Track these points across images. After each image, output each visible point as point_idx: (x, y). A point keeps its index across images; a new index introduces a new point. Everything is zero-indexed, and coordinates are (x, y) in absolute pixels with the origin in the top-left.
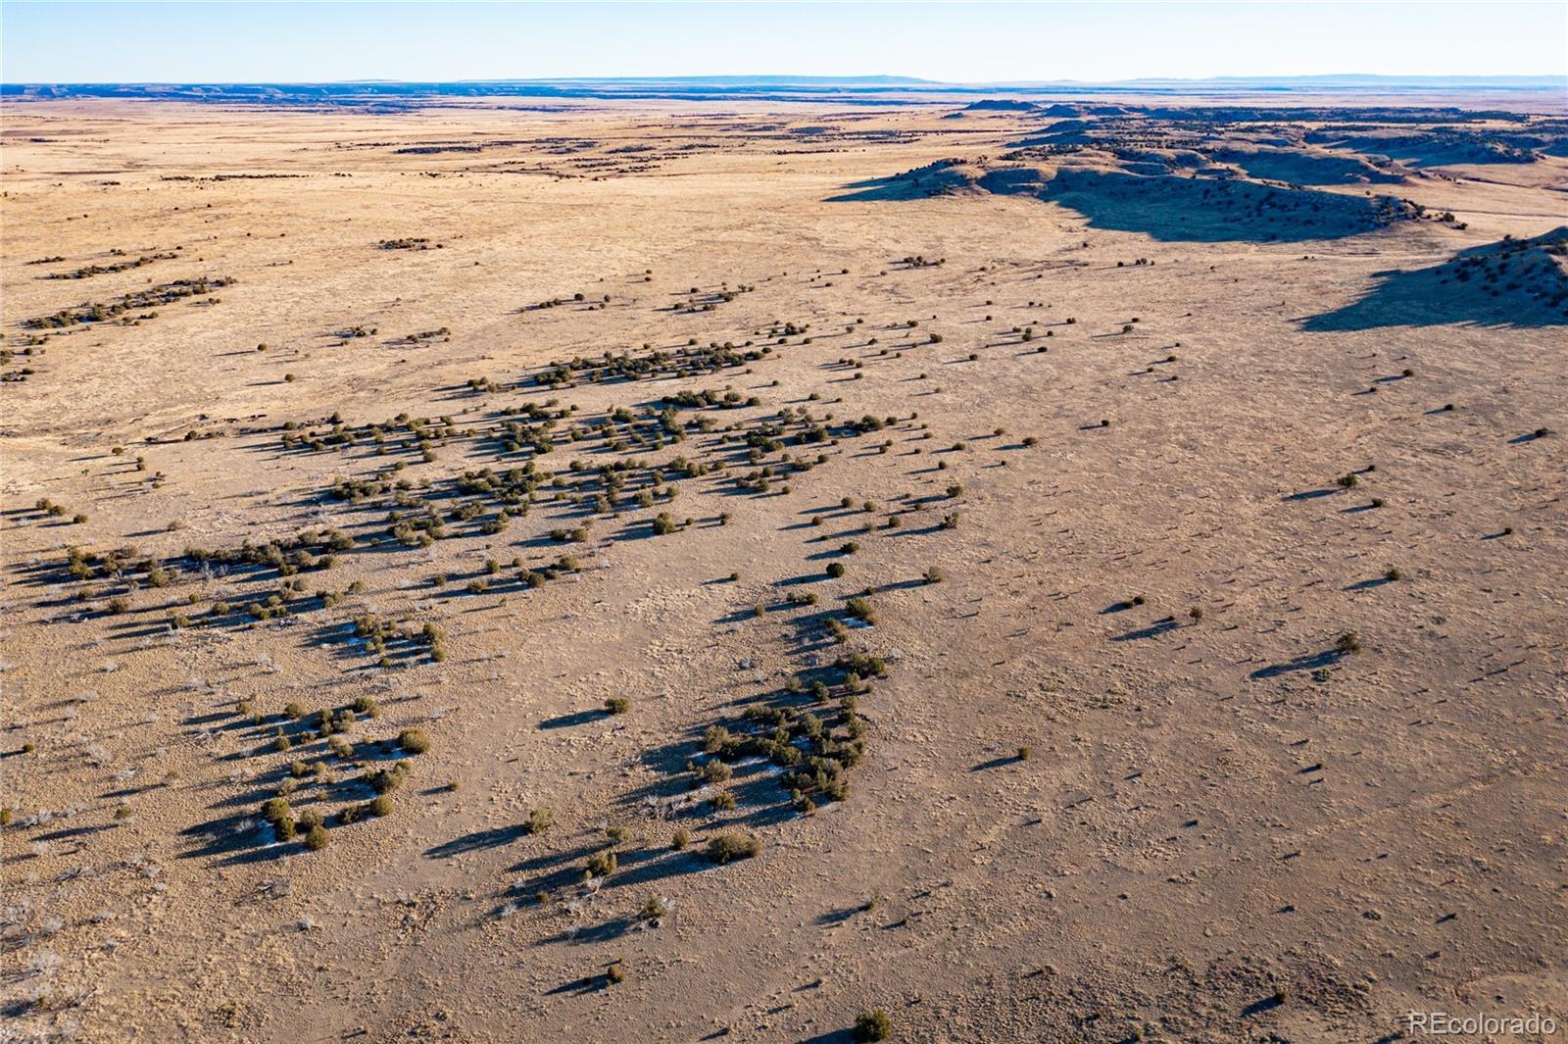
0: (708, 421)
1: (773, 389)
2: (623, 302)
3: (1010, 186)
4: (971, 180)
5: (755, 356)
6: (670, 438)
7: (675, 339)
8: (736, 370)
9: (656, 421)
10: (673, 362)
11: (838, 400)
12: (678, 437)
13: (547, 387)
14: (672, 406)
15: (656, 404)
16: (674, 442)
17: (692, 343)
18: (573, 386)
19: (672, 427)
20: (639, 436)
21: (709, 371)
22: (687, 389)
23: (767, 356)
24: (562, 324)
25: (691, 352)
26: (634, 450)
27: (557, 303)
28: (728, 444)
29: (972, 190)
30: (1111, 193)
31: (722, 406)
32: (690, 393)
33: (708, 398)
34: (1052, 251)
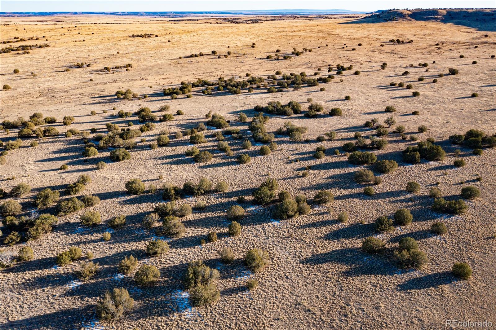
0: (297, 130)
1: (346, 102)
2: (238, 55)
3: (425, 17)
4: (405, 15)
5: (324, 81)
6: (258, 147)
7: (266, 72)
8: (311, 89)
9: (246, 127)
10: (266, 83)
11: (414, 113)
12: (267, 147)
13: (169, 97)
14: (262, 113)
15: (249, 112)
16: (262, 152)
17: (278, 73)
18: (188, 97)
19: (261, 135)
20: (225, 144)
21: (292, 89)
22: (276, 100)
23: (332, 80)
24: (200, 64)
25: (278, 78)
26: (218, 161)
27: (201, 55)
28: (325, 159)
29: (407, 19)
30: (477, 19)
31: (307, 116)
32: (278, 103)
33: (294, 108)
34: (468, 39)
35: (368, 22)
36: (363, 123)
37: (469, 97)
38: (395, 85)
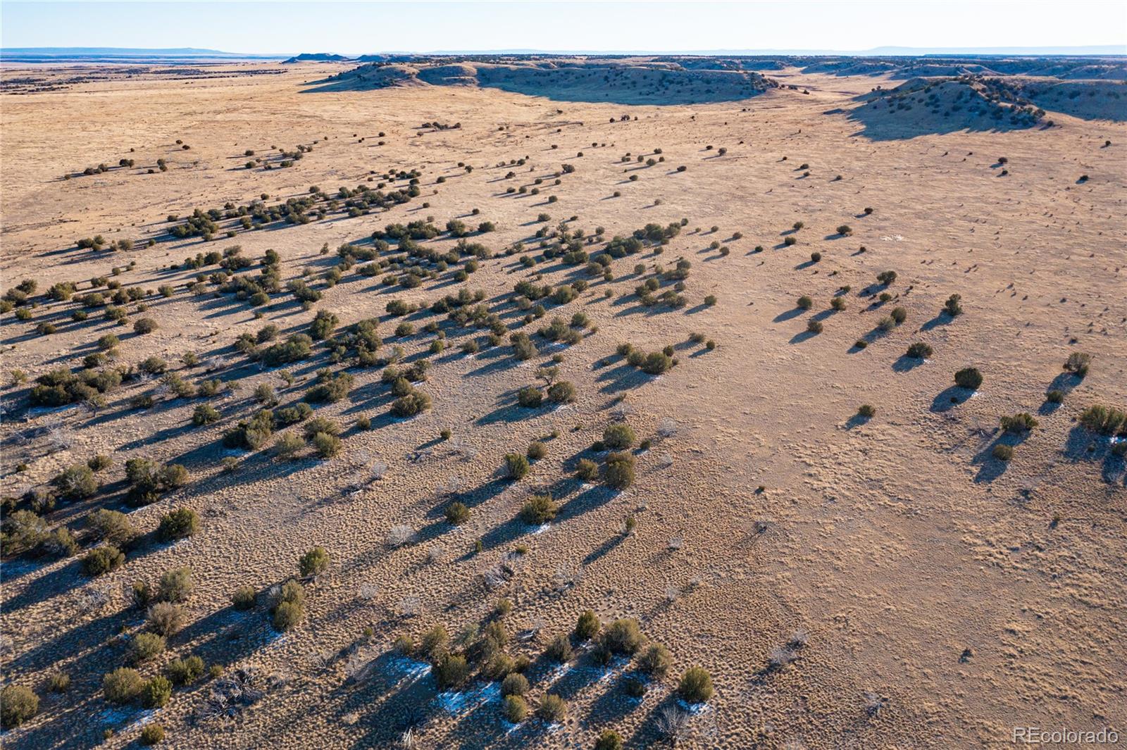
3: (445, 79)
4: (409, 74)
17: (314, 190)
18: (230, 235)
21: (381, 209)
23: (422, 193)
27: (104, 169)
29: (415, 83)
31: (456, 235)
34: (537, 117)
35: (345, 88)
36: (534, 234)
37: (611, 197)
38: (513, 191)
